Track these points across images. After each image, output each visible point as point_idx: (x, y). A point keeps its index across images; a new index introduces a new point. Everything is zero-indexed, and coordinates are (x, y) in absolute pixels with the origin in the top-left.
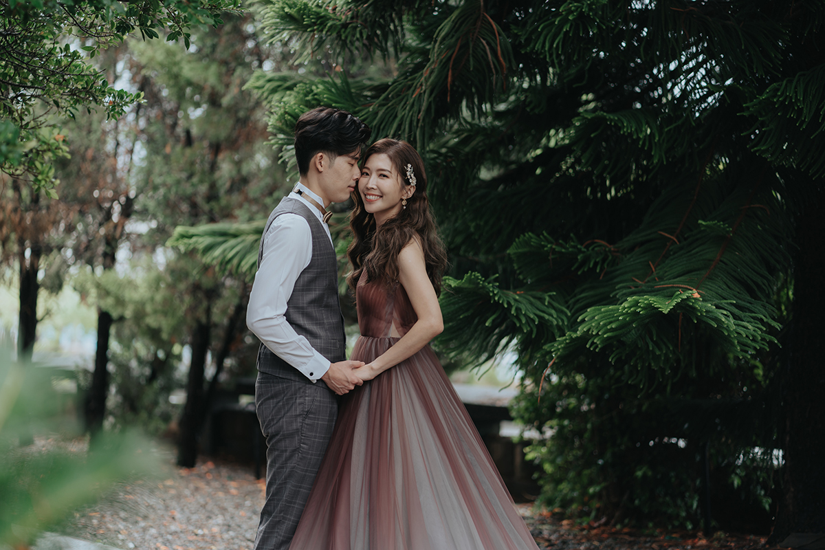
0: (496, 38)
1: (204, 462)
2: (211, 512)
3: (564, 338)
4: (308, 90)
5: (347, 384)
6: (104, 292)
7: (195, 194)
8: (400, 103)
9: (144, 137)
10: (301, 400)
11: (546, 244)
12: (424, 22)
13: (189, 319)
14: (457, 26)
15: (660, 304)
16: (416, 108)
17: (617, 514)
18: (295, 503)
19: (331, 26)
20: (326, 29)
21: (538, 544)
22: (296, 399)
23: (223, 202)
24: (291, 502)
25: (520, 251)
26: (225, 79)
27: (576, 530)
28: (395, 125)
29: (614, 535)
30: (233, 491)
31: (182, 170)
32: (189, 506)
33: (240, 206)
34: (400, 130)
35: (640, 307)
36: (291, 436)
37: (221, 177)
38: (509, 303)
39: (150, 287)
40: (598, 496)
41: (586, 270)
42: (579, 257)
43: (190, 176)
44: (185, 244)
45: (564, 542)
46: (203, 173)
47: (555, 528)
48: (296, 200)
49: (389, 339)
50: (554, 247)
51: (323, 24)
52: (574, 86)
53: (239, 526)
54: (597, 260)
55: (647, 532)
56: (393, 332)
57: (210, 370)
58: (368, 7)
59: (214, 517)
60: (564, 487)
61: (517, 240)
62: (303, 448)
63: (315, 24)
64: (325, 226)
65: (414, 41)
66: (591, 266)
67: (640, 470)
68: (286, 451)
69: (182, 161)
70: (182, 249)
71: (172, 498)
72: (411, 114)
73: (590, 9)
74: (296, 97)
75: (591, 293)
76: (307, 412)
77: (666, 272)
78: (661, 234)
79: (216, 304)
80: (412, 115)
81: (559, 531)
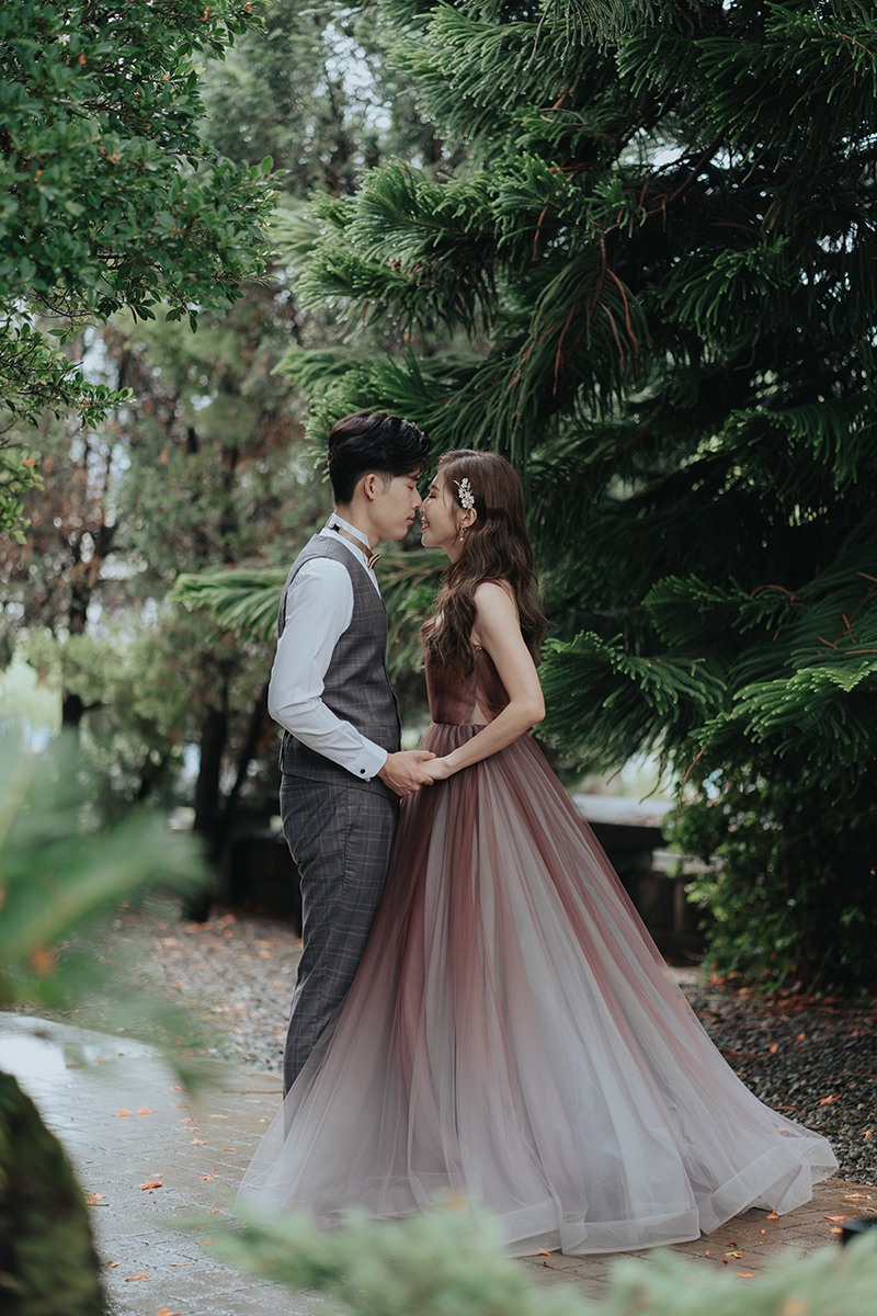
0: (624, 305)
1: (221, 915)
2: (233, 982)
3: (715, 721)
4: (362, 378)
5: (410, 783)
6: (71, 666)
7: (204, 523)
8: (491, 396)
9: (127, 439)
10: (343, 811)
11: (695, 591)
12: (528, 278)
13: (197, 704)
14: (568, 288)
15: (841, 678)
16: (511, 404)
17: (816, 978)
18: (342, 952)
19: (392, 289)
20: (385, 295)
21: (701, 1021)
22: (335, 809)
23: (244, 533)
24: (336, 951)
25: (658, 601)
26: (246, 354)
27: (757, 1001)
28: (482, 429)
29: (810, 1007)
30: (265, 954)
31: (185, 488)
32: (201, 974)
33: (270, 540)
34: (489, 435)
35: (814, 682)
36: (330, 859)
37: (240, 499)
38: (637, 674)
39: (138, 658)
40: (788, 952)
41: (751, 627)
42: (741, 609)
43: (195, 498)
44: (193, 598)
45: (739, 1017)
46: (216, 491)
47: (727, 998)
48: (332, 539)
49: (473, 727)
50: (705, 595)
51: (380, 287)
52: (736, 369)
53: (273, 1001)
54: (768, 613)
55: (859, 1002)
56: (478, 716)
57: (227, 781)
58: (445, 260)
59: (237, 989)
60: (743, 941)
61: (654, 586)
62: (349, 876)
63: (368, 287)
64: (371, 574)
65: (513, 304)
66: (758, 621)
67: (848, 913)
68: (326, 880)
69: (185, 476)
70: (189, 606)
71: (176, 964)
72: (504, 412)
73: (757, 262)
74: (345, 389)
75: (760, 659)
76: (352, 826)
77: (863, 631)
78: (860, 576)
79: (235, 682)
80: (506, 414)
81: (734, 1003)
